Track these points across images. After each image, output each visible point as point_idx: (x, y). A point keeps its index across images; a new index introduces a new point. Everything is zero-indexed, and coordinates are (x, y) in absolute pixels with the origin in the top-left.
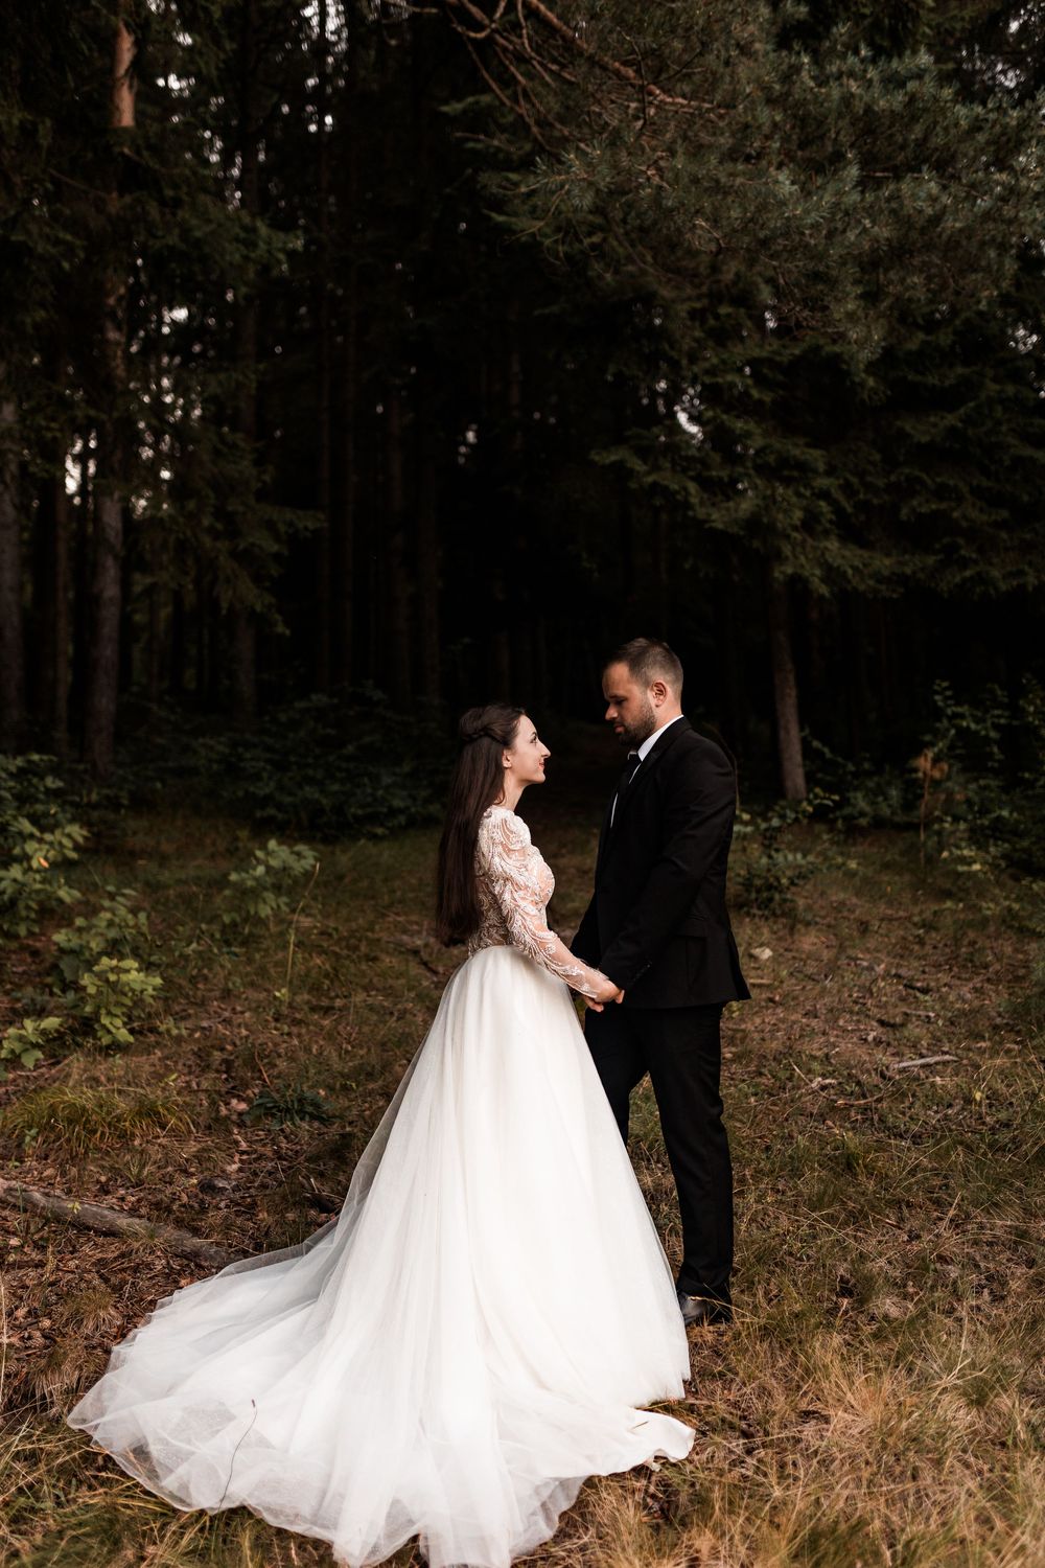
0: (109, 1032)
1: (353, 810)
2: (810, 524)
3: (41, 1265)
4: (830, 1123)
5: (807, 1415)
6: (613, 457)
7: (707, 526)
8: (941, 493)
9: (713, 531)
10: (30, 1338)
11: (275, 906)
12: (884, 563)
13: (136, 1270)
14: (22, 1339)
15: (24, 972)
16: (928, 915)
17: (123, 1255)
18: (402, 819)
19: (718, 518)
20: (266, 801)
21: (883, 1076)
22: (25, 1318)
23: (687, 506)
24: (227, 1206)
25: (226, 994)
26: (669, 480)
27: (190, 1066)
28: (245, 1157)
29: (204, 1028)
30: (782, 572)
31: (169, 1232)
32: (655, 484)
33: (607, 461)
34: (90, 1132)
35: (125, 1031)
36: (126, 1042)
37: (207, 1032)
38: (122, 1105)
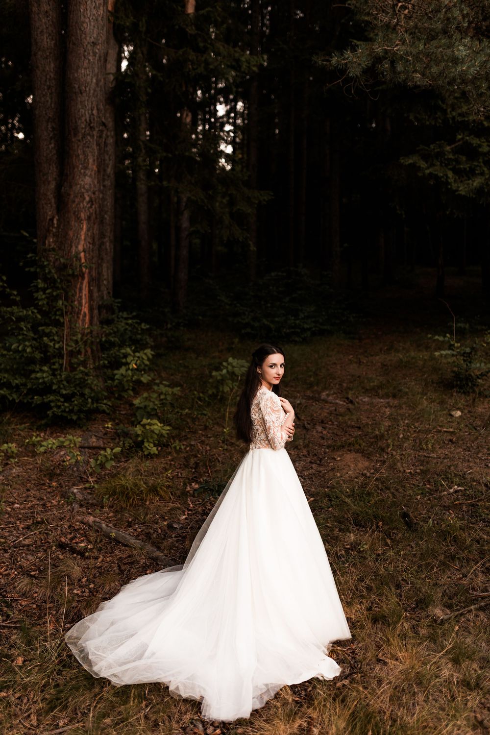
0: (148, 449)
1: (285, 330)
3: (96, 558)
4: (451, 511)
5: (379, 661)
6: (411, 161)
7: (457, 193)
9: (460, 195)
10: (85, 592)
11: (231, 387)
13: (132, 563)
14: (82, 592)
15: (125, 414)
17: (129, 556)
18: (308, 333)
19: (462, 189)
20: (247, 325)
21: (487, 486)
22: (86, 582)
23: (448, 183)
24: (175, 537)
25: (206, 428)
26: (438, 171)
27: (181, 465)
28: (190, 512)
29: (192, 445)
31: (149, 547)
32: (430, 174)
33: (407, 163)
34: (128, 498)
35: (155, 448)
36: (154, 454)
37: (193, 447)
38: (144, 486)
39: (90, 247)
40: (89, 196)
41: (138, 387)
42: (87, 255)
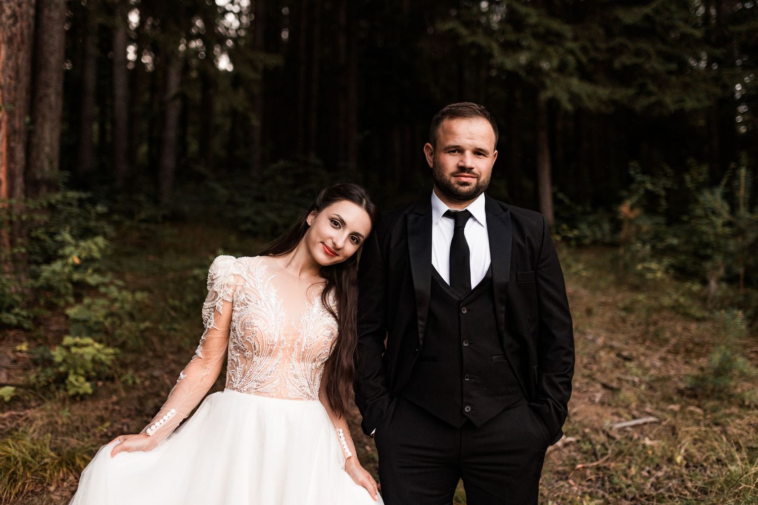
0: (75, 386)
2: (562, 68)
4: (571, 482)
8: (638, 53)
9: (507, 71)
12: (603, 92)
16: (627, 302)
19: (509, 63)
20: (247, 219)
21: (609, 436)
26: (481, 39)
30: (545, 95)
32: (473, 42)
34: (13, 480)
35: (88, 385)
36: (86, 394)
37: (155, 381)
38: (52, 454)
39: (10, 84)
40: (10, 7)
41: (81, 290)
42: (6, 95)
